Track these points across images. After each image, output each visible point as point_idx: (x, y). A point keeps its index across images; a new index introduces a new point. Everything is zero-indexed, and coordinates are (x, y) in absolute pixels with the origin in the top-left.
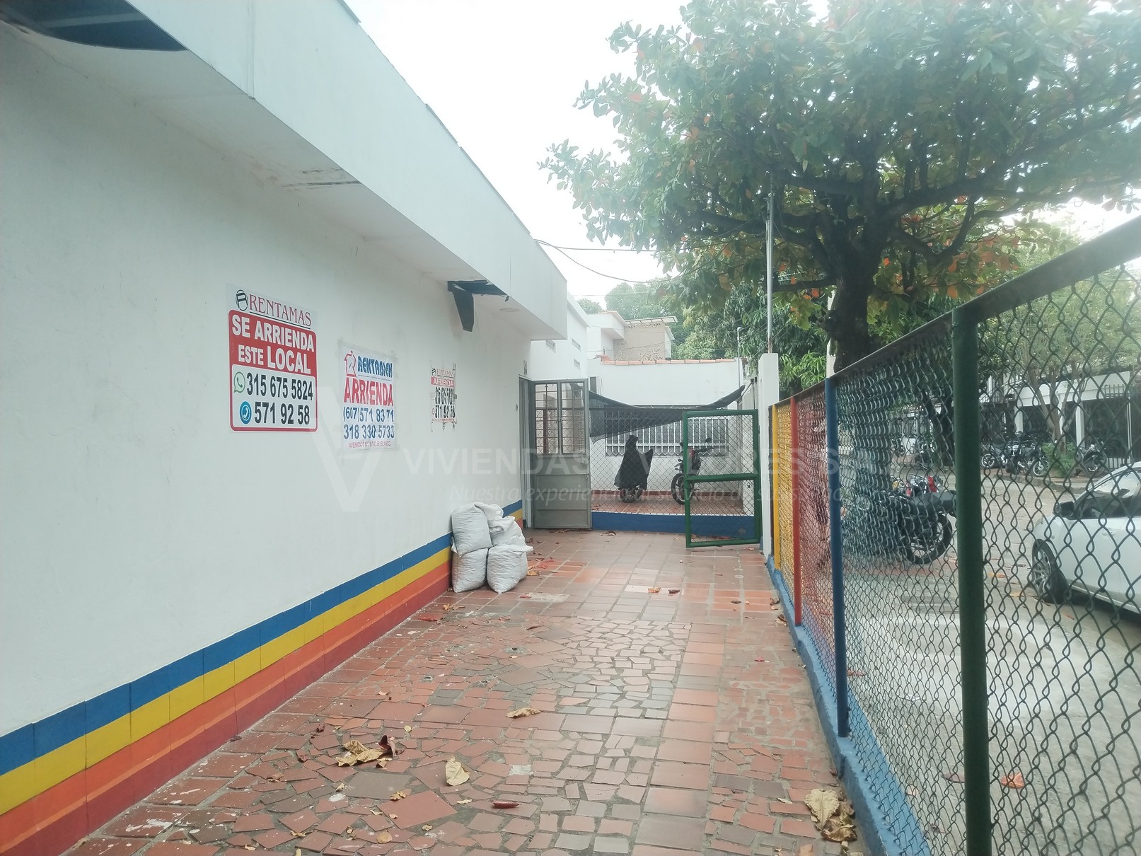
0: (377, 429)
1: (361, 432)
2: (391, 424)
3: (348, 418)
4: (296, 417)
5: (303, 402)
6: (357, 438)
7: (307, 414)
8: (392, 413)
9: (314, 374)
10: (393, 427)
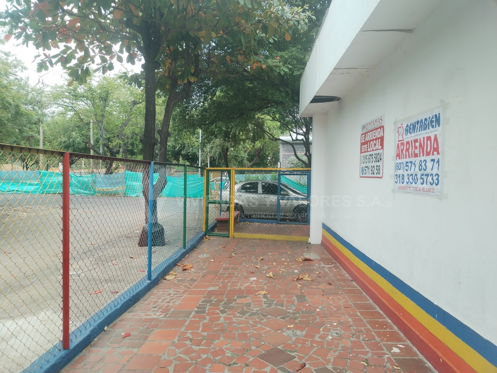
0: (419, 176)
1: (406, 179)
2: (435, 172)
3: (397, 170)
4: (375, 171)
5: (378, 164)
6: (403, 183)
7: (379, 169)
8: (438, 162)
9: (382, 148)
10: (437, 174)
